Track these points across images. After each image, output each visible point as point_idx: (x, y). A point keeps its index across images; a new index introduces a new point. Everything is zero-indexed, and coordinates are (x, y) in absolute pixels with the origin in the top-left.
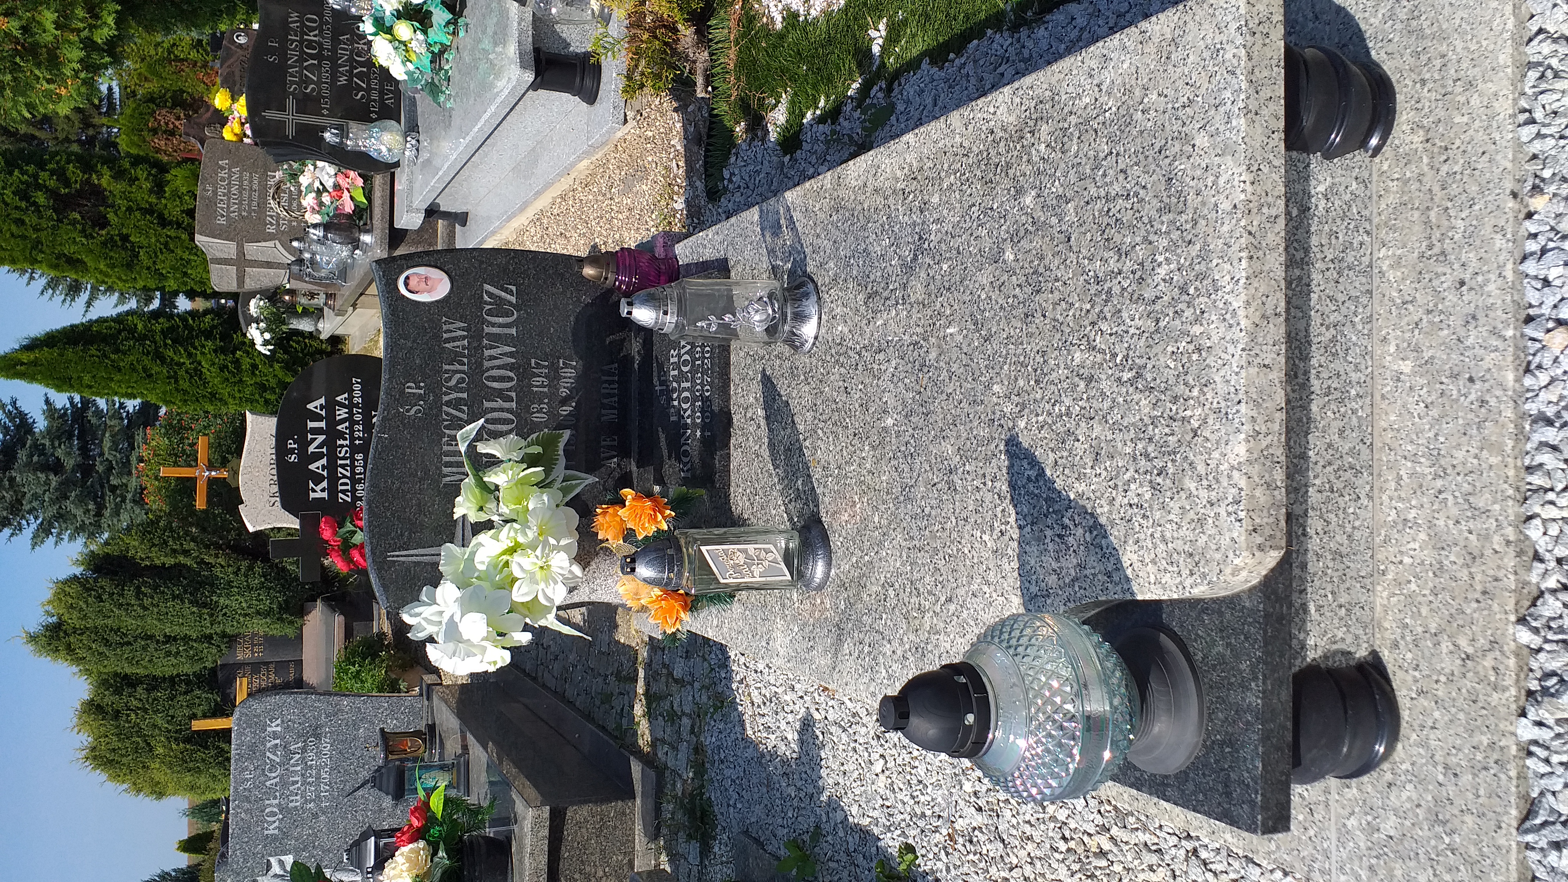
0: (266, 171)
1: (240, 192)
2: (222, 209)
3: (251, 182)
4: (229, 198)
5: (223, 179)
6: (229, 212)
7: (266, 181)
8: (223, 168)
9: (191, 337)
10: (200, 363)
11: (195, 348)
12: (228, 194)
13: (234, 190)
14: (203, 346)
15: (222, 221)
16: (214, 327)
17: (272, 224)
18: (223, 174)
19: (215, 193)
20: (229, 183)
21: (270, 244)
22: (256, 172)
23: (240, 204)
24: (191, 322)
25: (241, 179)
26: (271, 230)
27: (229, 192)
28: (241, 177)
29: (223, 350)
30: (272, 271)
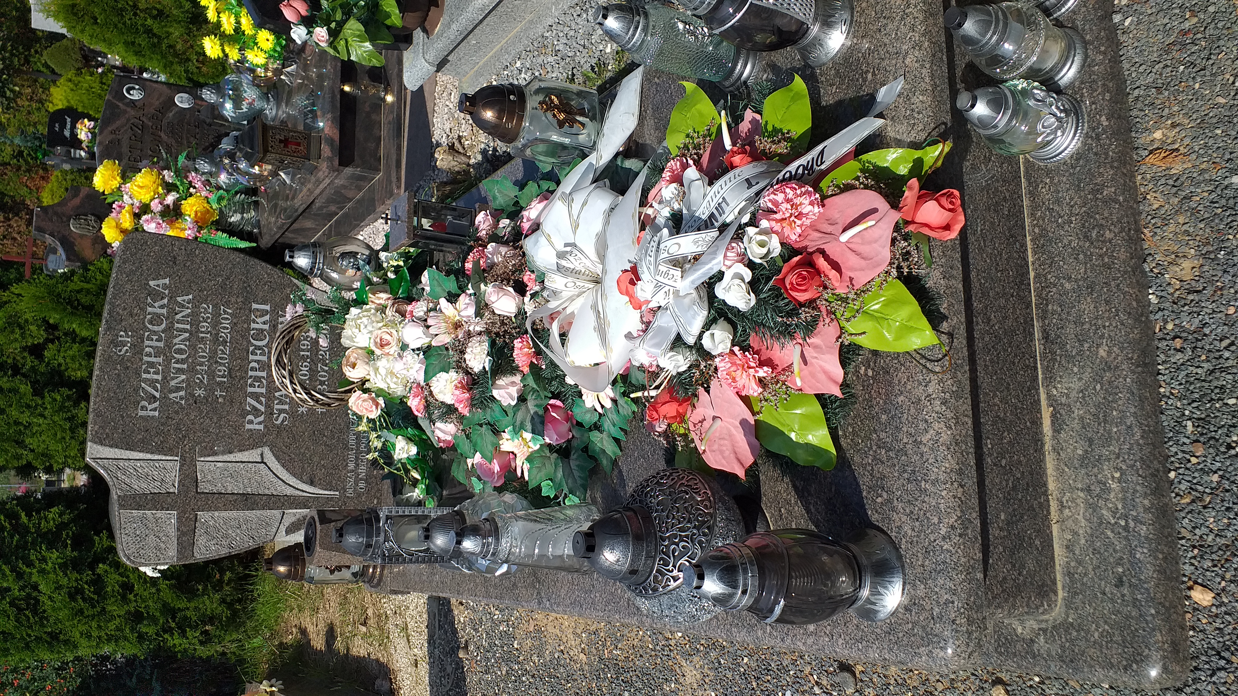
0: (247, 302)
1: (193, 347)
2: (152, 383)
3: (216, 324)
4: (168, 361)
5: (156, 319)
6: (166, 389)
7: (248, 321)
8: (156, 295)
9: (23, 546)
10: (35, 587)
11: (30, 564)
12: (166, 352)
13: (179, 342)
14: (44, 560)
15: (151, 410)
16: (62, 526)
17: (256, 412)
18: (157, 308)
19: (138, 349)
20: (169, 329)
21: (253, 455)
22: (227, 304)
23: (192, 370)
24: (24, 518)
25: (195, 320)
26: (255, 424)
27: (169, 345)
28: (194, 315)
29: (76, 565)
30: (253, 514)
